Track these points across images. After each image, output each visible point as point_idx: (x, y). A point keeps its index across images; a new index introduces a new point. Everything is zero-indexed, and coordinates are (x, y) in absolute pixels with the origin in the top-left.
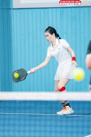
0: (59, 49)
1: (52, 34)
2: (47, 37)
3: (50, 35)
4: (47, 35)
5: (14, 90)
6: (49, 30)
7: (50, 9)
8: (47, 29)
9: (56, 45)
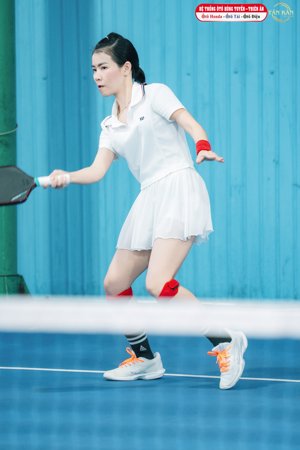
0: (142, 119)
1: (121, 63)
2: (99, 70)
3: (113, 66)
4: (100, 65)
6: (114, 45)
8: (104, 43)
9: (132, 104)
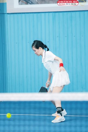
1: (38, 48)
5: (9, 91)
7: (42, 14)
